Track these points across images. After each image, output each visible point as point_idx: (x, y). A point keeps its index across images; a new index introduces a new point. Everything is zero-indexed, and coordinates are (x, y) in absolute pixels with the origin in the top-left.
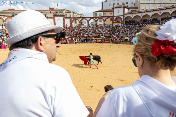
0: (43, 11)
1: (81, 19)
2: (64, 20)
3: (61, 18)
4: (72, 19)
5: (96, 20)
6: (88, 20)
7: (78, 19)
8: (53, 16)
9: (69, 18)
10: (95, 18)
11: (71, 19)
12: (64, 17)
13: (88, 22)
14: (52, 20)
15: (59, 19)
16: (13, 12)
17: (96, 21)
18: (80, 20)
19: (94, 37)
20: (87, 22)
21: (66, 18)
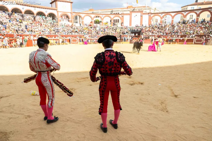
0: (120, 9)
1: (163, 14)
3: (139, 14)
4: (152, 15)
5: (185, 14)
6: (173, 15)
7: (160, 14)
8: (129, 13)
9: (148, 13)
10: (183, 13)
11: (150, 15)
12: (142, 13)
13: (173, 17)
14: (129, 16)
15: (136, 15)
16: (92, 12)
17: (185, 16)
18: (162, 16)
19: (180, 36)
20: (171, 18)
21: (144, 14)
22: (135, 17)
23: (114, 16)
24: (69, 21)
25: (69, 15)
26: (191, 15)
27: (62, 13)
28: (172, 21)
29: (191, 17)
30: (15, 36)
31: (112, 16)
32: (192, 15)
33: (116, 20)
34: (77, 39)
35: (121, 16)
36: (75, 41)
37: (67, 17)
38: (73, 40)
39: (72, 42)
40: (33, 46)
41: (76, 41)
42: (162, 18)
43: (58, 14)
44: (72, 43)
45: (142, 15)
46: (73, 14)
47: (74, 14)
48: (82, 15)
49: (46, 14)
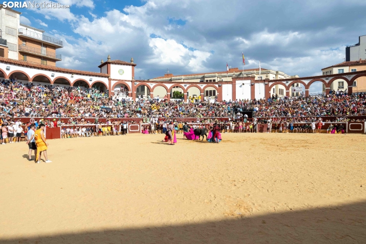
0: (217, 74)
1: (290, 82)
2: (252, 86)
3: (249, 82)
4: (270, 84)
5: (327, 81)
6: (307, 84)
7: (285, 82)
8: (231, 80)
9: (264, 80)
10: (324, 79)
11: (267, 83)
12: (254, 80)
13: (307, 87)
14: (230, 86)
15: (243, 84)
16: (170, 78)
17: (328, 85)
18: (287, 85)
20: (304, 87)
21: (257, 81)
22: (241, 86)
23: (204, 85)
24: (128, 94)
25: (130, 84)
26: (339, 82)
27: (117, 81)
28: (307, 92)
29: (341, 85)
30: (32, 120)
31: (202, 86)
32: (343, 82)
33: (211, 91)
34: (139, 125)
35: (217, 86)
36: (136, 128)
37: (126, 88)
38: (133, 128)
39: (130, 130)
40: (60, 138)
41: (138, 129)
42: (287, 88)
43: (110, 84)
44: (130, 132)
45: (253, 84)
46: (136, 83)
47: (138, 83)
48: (152, 85)
49: (91, 83)
